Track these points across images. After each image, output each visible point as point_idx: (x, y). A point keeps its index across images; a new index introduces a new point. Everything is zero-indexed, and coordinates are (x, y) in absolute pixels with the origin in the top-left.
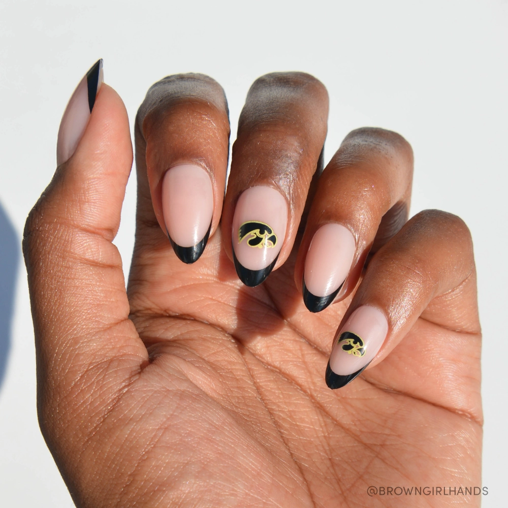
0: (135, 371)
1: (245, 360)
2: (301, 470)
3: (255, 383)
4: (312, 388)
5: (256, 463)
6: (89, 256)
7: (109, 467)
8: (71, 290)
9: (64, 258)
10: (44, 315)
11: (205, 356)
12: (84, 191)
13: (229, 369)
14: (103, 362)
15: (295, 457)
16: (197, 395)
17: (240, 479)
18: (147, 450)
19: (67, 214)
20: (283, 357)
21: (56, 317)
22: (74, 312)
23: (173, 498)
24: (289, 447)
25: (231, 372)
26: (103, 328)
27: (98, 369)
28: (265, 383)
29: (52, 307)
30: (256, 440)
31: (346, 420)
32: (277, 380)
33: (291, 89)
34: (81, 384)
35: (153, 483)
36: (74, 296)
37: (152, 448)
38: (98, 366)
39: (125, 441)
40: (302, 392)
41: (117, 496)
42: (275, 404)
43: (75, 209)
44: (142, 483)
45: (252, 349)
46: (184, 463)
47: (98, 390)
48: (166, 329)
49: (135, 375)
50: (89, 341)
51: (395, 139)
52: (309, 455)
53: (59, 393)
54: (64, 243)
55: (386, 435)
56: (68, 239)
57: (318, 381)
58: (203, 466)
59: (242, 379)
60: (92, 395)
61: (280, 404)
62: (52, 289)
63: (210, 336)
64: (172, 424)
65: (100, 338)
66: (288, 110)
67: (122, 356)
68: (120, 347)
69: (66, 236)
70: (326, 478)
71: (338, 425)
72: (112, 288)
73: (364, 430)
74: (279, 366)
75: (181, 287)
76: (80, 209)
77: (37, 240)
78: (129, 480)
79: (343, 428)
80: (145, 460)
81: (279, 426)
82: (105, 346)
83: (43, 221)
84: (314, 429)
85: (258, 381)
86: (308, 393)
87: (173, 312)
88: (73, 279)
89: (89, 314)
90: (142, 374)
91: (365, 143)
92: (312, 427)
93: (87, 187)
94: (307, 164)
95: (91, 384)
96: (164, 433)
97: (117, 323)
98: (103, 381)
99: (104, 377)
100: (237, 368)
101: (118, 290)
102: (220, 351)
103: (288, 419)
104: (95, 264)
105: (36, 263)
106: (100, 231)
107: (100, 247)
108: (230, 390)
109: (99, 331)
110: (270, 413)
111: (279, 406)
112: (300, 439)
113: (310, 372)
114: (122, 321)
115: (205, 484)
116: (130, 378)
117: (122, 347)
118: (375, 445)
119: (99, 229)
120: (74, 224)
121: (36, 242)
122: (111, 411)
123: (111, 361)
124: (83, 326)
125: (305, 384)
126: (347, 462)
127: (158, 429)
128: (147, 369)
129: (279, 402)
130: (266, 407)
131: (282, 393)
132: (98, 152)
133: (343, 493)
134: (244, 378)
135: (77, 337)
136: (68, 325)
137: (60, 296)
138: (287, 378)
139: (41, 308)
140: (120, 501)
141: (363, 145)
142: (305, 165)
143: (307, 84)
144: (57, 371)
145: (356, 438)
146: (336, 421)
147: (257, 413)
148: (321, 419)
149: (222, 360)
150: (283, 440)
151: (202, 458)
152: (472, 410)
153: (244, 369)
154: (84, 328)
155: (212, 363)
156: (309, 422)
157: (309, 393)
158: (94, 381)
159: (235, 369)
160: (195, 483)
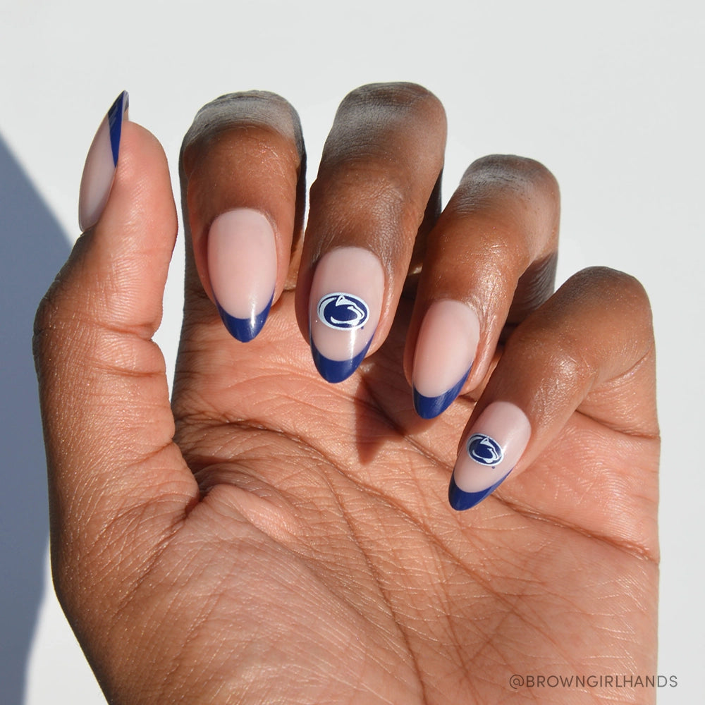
0: (177, 517)
1: (331, 484)
2: (406, 638)
3: (345, 514)
4: (425, 515)
5: (343, 635)
6: (119, 363)
7: (147, 648)
8: (95, 410)
9: (86, 368)
10: (59, 442)
11: (275, 482)
12: (111, 277)
13: (308, 499)
14: (137, 508)
15: (399, 618)
16: (262, 545)
17: (323, 660)
18: (197, 625)
19: (89, 308)
20: (385, 475)
21: (74, 446)
22: (100, 440)
23: (234, 690)
24: (391, 603)
25: (312, 502)
26: (136, 460)
27: (130, 517)
28: (359, 514)
29: (70, 433)
30: (342, 599)
31: (472, 560)
32: (376, 507)
33: (393, 108)
34: (107, 538)
35: (207, 670)
36: (100, 418)
37: (203, 622)
38: (129, 514)
39: (167, 613)
40: (412, 522)
41: (159, 688)
42: (372, 542)
43: (99, 302)
44: (192, 670)
45: (343, 466)
46: (246, 642)
47: (130, 545)
48: (225, 446)
49: (178, 522)
50: (119, 478)
51: (534, 171)
52: (419, 613)
53: (79, 549)
54: (86, 347)
55: (527, 582)
56: (91, 342)
57: (434, 505)
58: (272, 644)
59: (326, 511)
60: (122, 552)
61: (380, 542)
62: (70, 409)
63: (282, 453)
64: (229, 588)
65: (133, 474)
66: (385, 140)
67: (161, 498)
68: (159, 485)
69: (89, 336)
70: (441, 646)
71: (461, 566)
72: (150, 405)
73: (496, 574)
74: (380, 487)
75: (245, 382)
76: (107, 301)
77: (50, 341)
78: (173, 666)
79: (468, 571)
80: (194, 639)
81: (378, 574)
82: (139, 484)
83: (57, 317)
84: (429, 574)
85: (350, 511)
86: (419, 522)
87: (235, 417)
88: (98, 395)
89: (119, 442)
90: (187, 521)
91: (493, 180)
92: (425, 571)
93: (116, 271)
94: (410, 214)
95: (121, 538)
96: (218, 600)
97: (157, 452)
98: (136, 534)
99: (137, 528)
100: (320, 495)
101: (159, 406)
102: (296, 475)
103: (391, 562)
104: (127, 374)
105: (49, 373)
106: (133, 329)
107: (134, 350)
108: (310, 528)
109: (133, 465)
110: (366, 555)
111: (378, 545)
112: (407, 590)
113: (422, 494)
114: (163, 448)
115: (276, 669)
116: (172, 527)
117: (161, 486)
118: (511, 595)
119: (132, 326)
120: (99, 322)
121: (49, 344)
122: (148, 574)
123: (147, 505)
124: (111, 458)
125: (416, 511)
126: (471, 621)
127: (211, 596)
128: (193, 513)
129: (379, 539)
130: (360, 548)
131: (383, 526)
132: (129, 223)
133: (464, 665)
134: (330, 510)
135: (102, 474)
136: (91, 458)
137: (80, 418)
138: (391, 504)
139: (55, 433)
140: (163, 694)
141: (491, 182)
142: (408, 215)
143: (415, 101)
144: (76, 519)
145: (485, 586)
146: (458, 561)
147: (346, 558)
148: (438, 560)
149: (299, 487)
150: (384, 594)
151: (270, 633)
152: (645, 543)
153: (330, 496)
154: (112, 462)
155: (285, 491)
156: (421, 564)
157: (422, 522)
158: (124, 533)
159: (317, 498)
160: (261, 669)
